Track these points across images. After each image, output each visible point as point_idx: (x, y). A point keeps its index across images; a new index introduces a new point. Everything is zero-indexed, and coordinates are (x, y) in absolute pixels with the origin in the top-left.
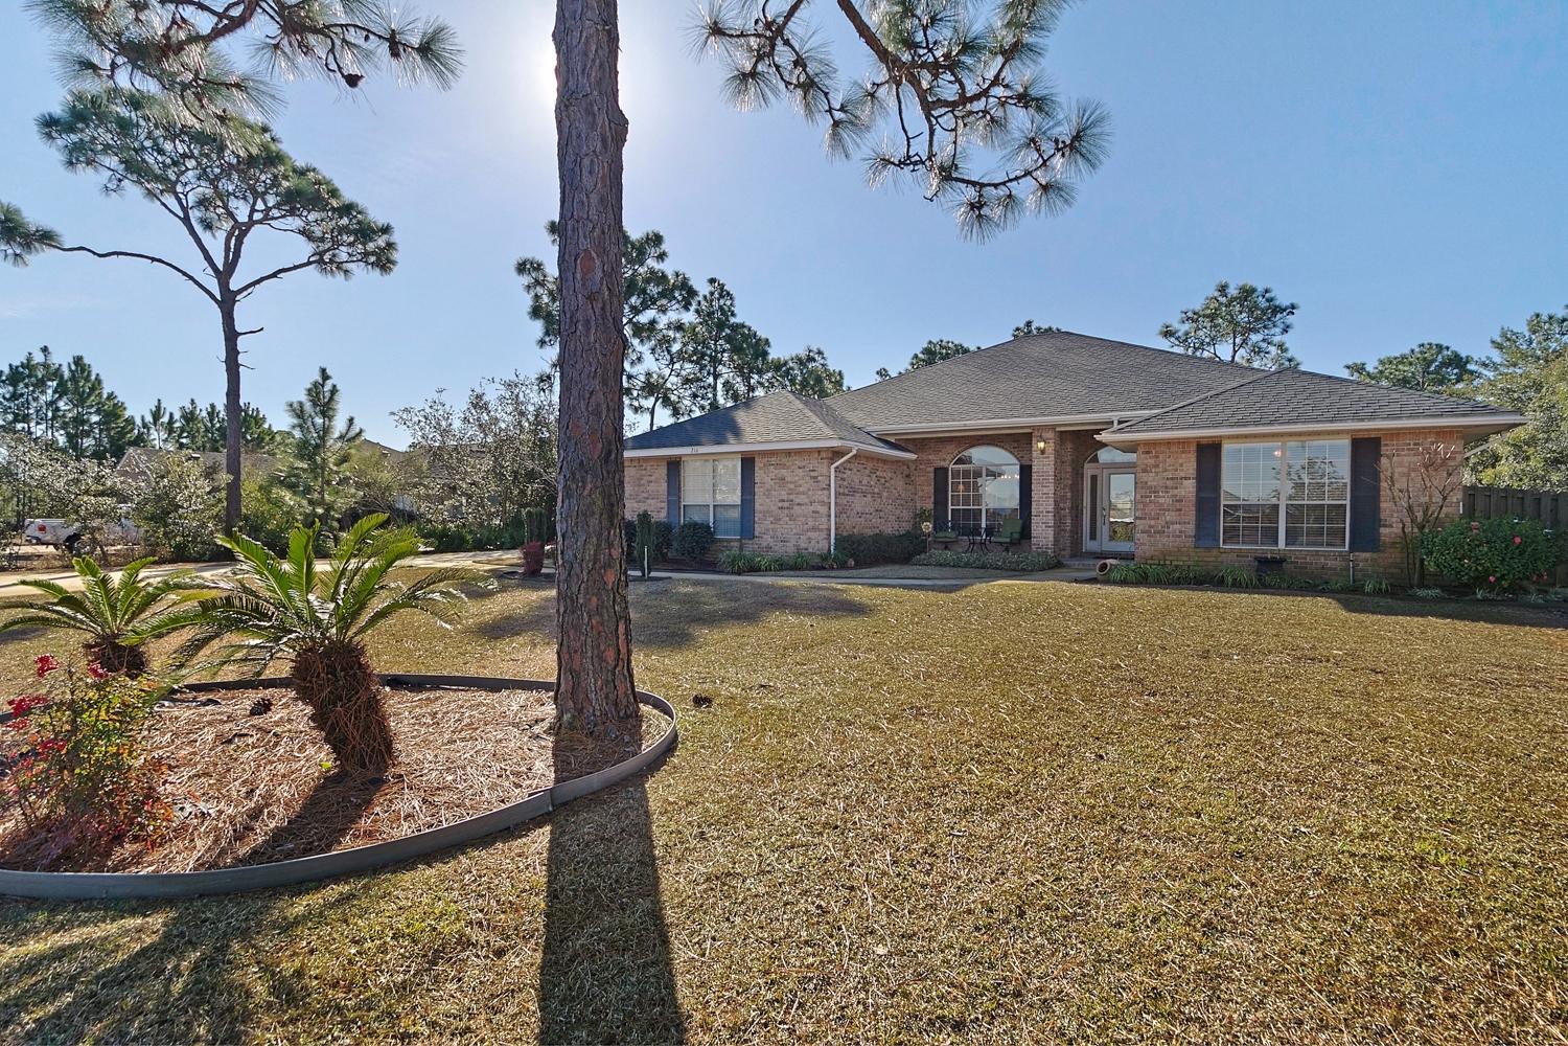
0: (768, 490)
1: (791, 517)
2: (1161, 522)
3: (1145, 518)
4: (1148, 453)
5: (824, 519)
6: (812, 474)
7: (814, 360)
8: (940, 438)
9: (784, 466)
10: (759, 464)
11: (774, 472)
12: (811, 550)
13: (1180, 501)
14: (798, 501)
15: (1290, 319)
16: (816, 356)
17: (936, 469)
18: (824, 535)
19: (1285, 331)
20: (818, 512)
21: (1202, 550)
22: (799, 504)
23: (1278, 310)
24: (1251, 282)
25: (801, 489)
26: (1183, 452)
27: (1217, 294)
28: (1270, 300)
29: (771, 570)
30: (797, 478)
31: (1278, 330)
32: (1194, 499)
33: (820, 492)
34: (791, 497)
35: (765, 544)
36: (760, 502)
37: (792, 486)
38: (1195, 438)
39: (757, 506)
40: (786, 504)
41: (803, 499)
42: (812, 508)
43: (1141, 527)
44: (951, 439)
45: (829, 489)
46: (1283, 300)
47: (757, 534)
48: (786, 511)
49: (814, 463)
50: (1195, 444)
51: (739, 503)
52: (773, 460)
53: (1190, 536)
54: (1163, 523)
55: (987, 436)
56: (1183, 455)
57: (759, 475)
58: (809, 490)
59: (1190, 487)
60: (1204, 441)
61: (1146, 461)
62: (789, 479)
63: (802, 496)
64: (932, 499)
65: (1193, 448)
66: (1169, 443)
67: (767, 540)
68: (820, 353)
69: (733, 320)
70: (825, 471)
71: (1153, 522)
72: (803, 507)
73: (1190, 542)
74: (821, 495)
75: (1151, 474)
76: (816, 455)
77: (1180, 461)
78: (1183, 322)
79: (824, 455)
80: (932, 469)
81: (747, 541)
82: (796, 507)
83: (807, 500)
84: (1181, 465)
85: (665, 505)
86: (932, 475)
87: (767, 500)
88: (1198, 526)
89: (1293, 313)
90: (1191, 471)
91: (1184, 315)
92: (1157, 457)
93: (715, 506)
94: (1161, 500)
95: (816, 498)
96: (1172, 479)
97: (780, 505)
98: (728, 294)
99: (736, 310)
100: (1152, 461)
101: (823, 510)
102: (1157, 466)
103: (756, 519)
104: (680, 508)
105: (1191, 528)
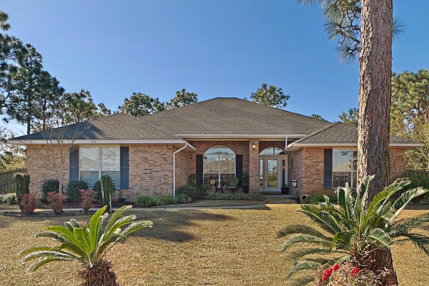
0: (137, 164)
1: (151, 178)
2: (312, 179)
3: (306, 178)
4: (307, 151)
5: (170, 179)
6: (164, 156)
7: (84, 96)
8: (199, 141)
9: (147, 152)
10: (131, 150)
11: (140, 155)
12: (163, 194)
13: (319, 171)
14: (155, 169)
15: (287, 101)
16: (85, 94)
17: (197, 156)
18: (170, 186)
19: (285, 105)
20: (167, 175)
21: (326, 190)
22: (156, 171)
23: (283, 97)
24: (274, 85)
25: (157, 164)
26: (319, 152)
27: (263, 88)
28: (281, 93)
29: (161, 205)
30: (154, 158)
31: (282, 105)
32: (323, 170)
33: (168, 166)
34: (151, 168)
35: (135, 192)
36: (132, 170)
37: (151, 162)
38: (324, 147)
39: (130, 172)
40: (148, 171)
41: (158, 169)
42: (163, 173)
43: (305, 181)
44: (204, 142)
45: (173, 164)
46: (285, 94)
47: (130, 186)
48: (148, 175)
49: (165, 150)
50: (323, 149)
51: (119, 170)
52: (140, 148)
53: (322, 185)
54: (313, 180)
55: (221, 141)
56: (320, 153)
57: (131, 156)
58: (162, 164)
59: (322, 165)
60: (327, 148)
61: (306, 155)
62: (150, 158)
63: (158, 167)
64: (195, 169)
65: (323, 150)
66: (314, 148)
67: (137, 190)
68: (88, 93)
69: (42, 70)
70: (171, 155)
71: (309, 179)
72: (158, 173)
73: (322, 187)
74: (168, 167)
75: (308, 160)
76: (166, 147)
77: (318, 155)
78: (252, 98)
79: (170, 147)
80: (195, 155)
81: (124, 190)
82: (154, 173)
83: (160, 169)
84: (319, 157)
85: (68, 172)
86: (195, 158)
87: (137, 169)
88: (325, 181)
89: (288, 99)
90: (322, 159)
91: (252, 95)
92: (310, 153)
93: (101, 172)
94: (312, 171)
95: (165, 168)
96: (316, 162)
97: (144, 171)
98: (38, 55)
99: (42, 64)
100: (308, 155)
101: (169, 174)
102: (310, 157)
103: (130, 179)
104: (78, 173)
105: (322, 182)
